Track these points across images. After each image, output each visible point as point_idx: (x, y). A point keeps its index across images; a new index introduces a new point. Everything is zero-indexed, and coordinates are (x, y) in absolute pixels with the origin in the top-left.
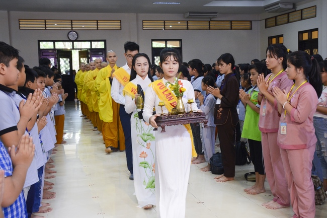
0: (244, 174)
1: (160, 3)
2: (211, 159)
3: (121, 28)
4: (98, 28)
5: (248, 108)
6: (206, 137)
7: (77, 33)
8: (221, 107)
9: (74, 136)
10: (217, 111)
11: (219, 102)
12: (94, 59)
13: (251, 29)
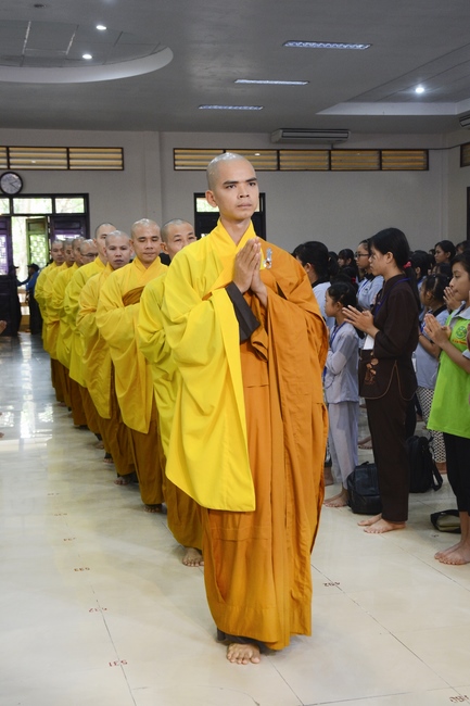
0: (429, 514)
1: (215, 107)
2: (350, 479)
3: (123, 165)
4: (69, 165)
5: (443, 358)
6: (338, 427)
7: (20, 178)
8: (375, 356)
9: (17, 420)
10: (365, 365)
11: (369, 344)
12: (61, 237)
13: (427, 169)
